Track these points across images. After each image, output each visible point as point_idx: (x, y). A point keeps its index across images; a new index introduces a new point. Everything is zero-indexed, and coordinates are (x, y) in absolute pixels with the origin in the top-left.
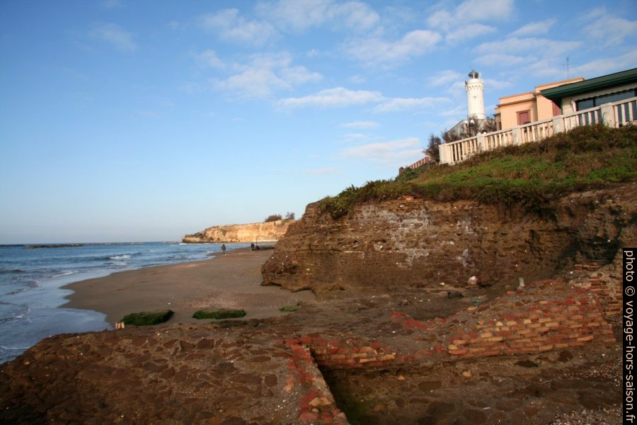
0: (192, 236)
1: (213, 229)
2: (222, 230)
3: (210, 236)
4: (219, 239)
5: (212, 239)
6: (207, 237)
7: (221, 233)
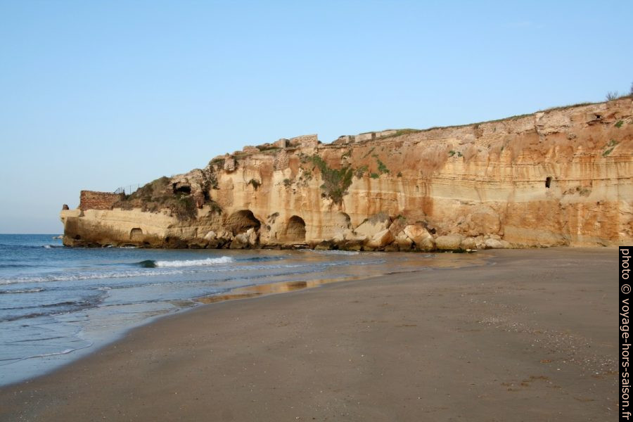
0: (124, 200)
1: (264, 158)
2: (320, 164)
3: (238, 203)
4: (297, 222)
5: (250, 219)
6: (216, 209)
7: (317, 182)
